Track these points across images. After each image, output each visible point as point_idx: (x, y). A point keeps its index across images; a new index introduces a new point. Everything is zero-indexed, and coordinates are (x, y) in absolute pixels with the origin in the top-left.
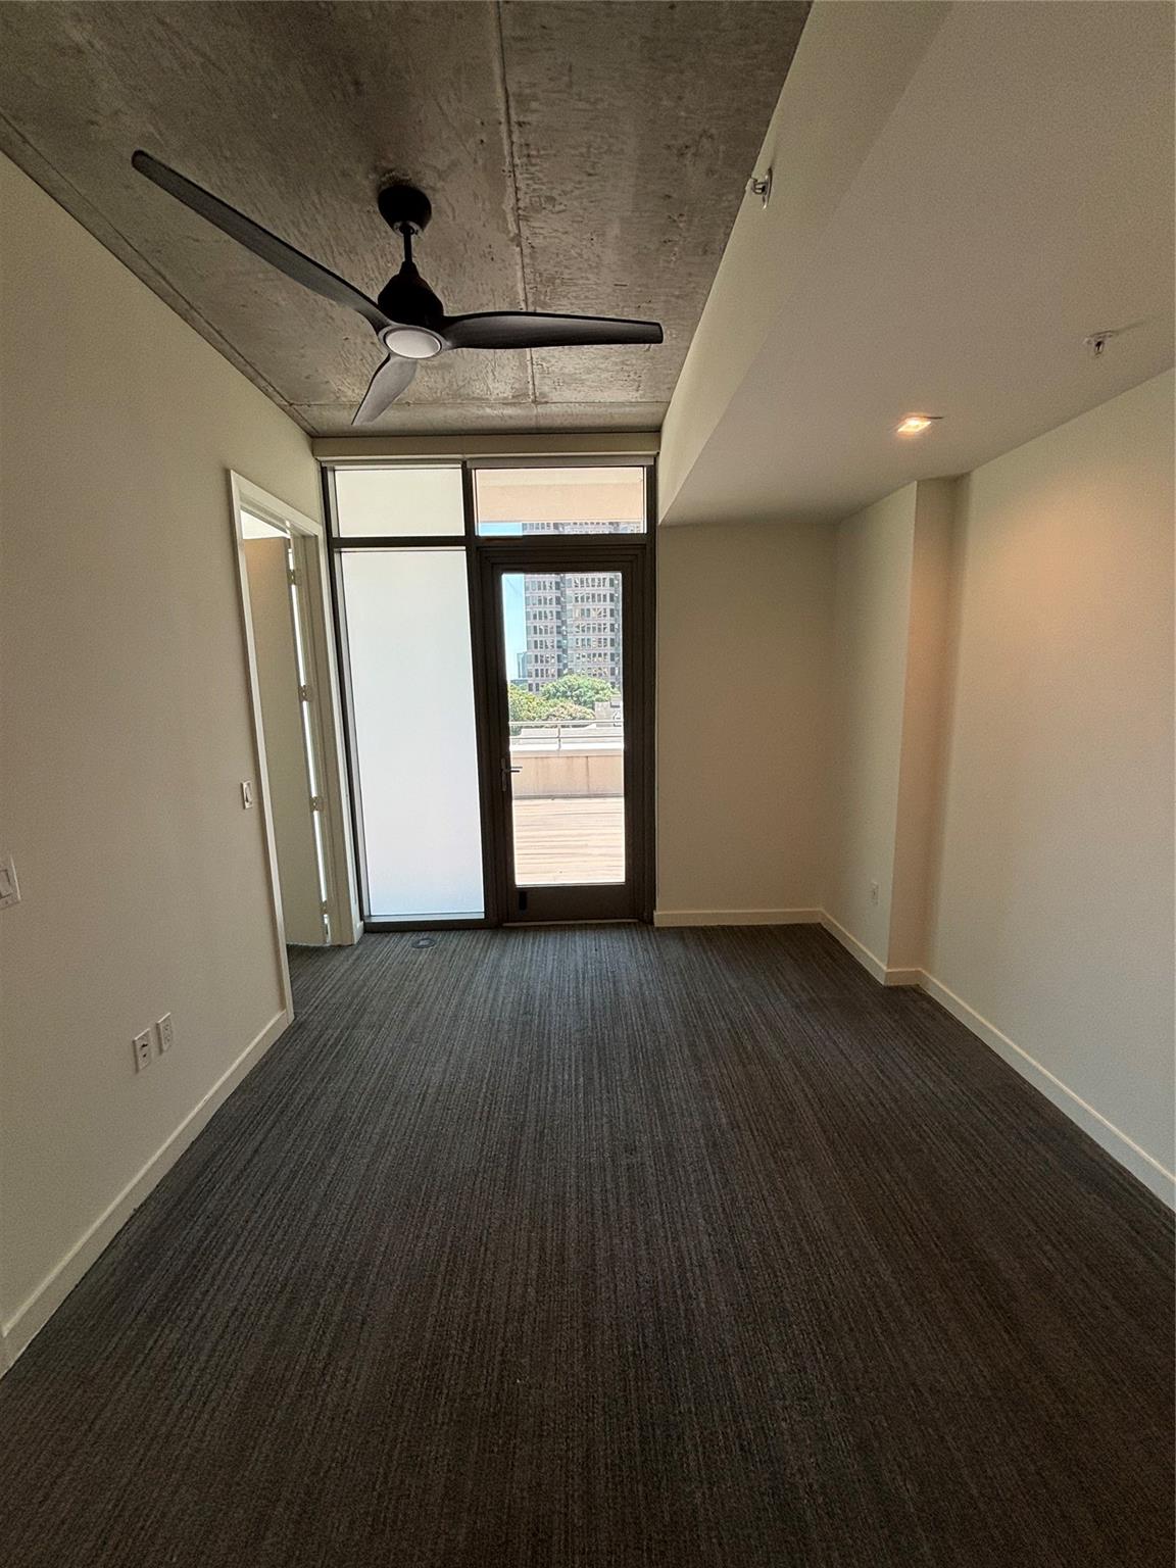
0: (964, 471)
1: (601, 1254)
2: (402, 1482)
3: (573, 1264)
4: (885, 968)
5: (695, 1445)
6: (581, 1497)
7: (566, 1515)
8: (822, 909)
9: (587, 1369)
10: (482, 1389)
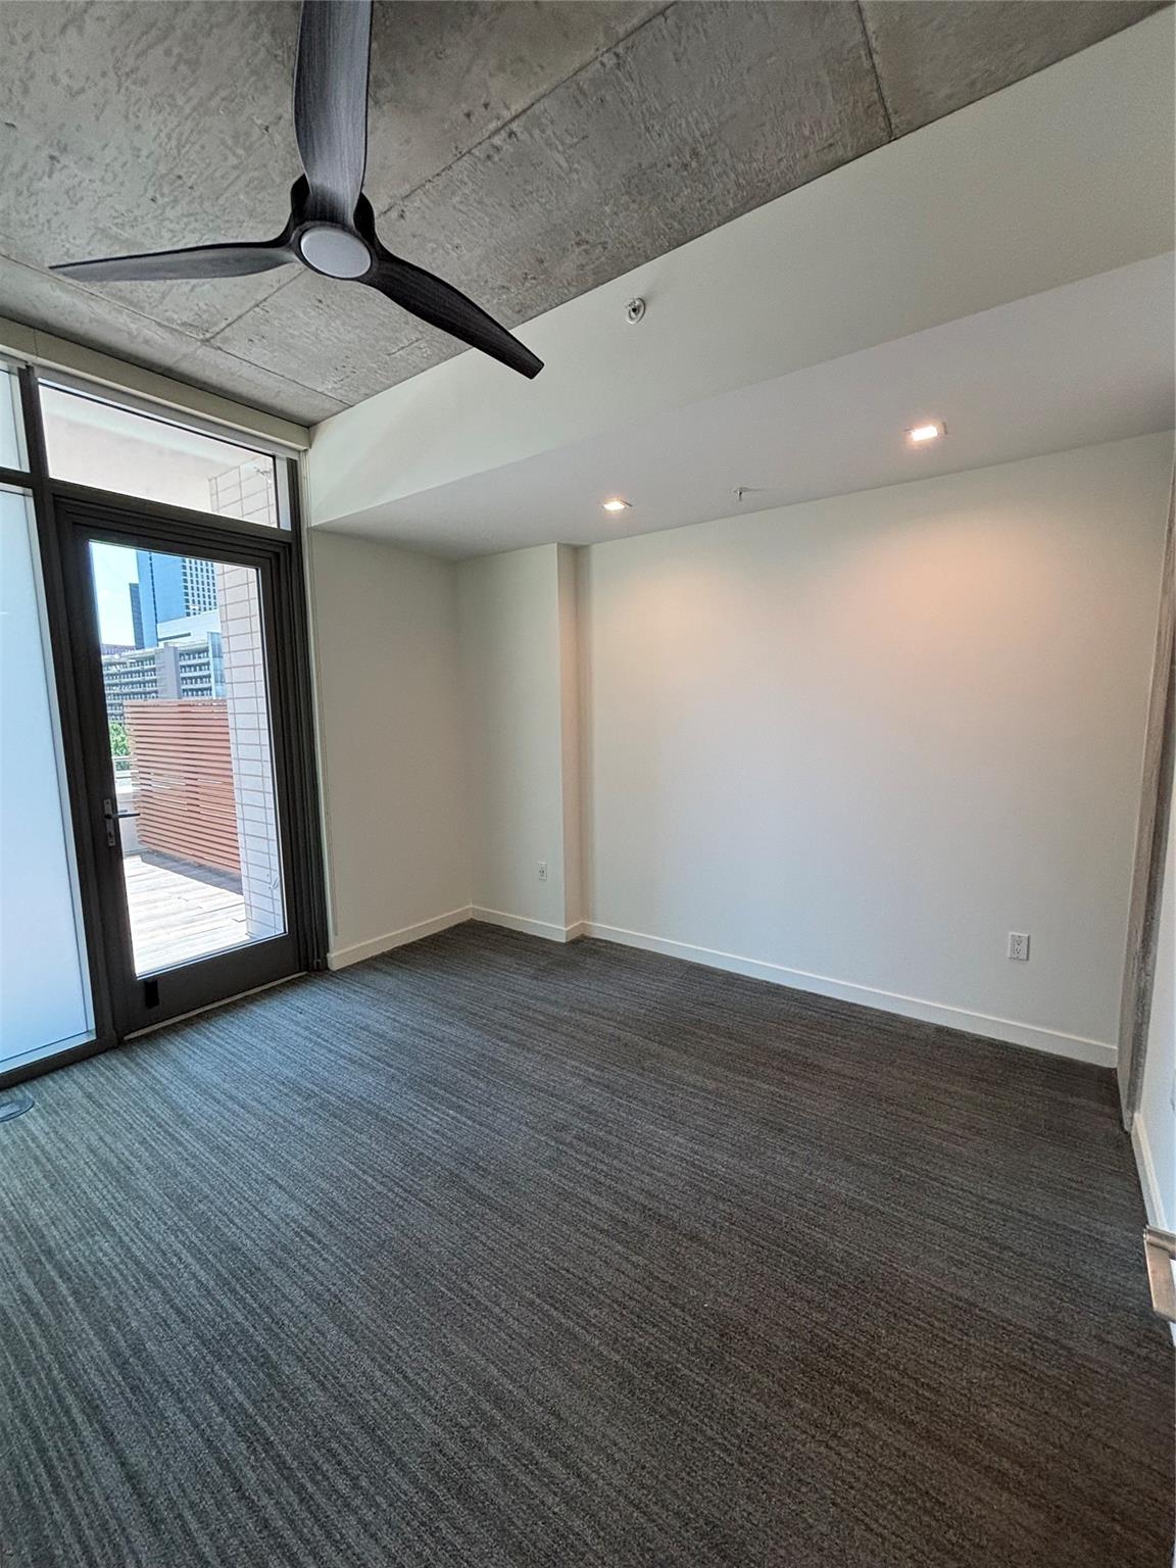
0: (584, 544)
1: (641, 1198)
2: (738, 1437)
3: (634, 1218)
4: (563, 929)
5: (809, 1228)
6: (810, 1308)
7: (817, 1323)
8: (471, 906)
9: (725, 1256)
10: (695, 1335)
